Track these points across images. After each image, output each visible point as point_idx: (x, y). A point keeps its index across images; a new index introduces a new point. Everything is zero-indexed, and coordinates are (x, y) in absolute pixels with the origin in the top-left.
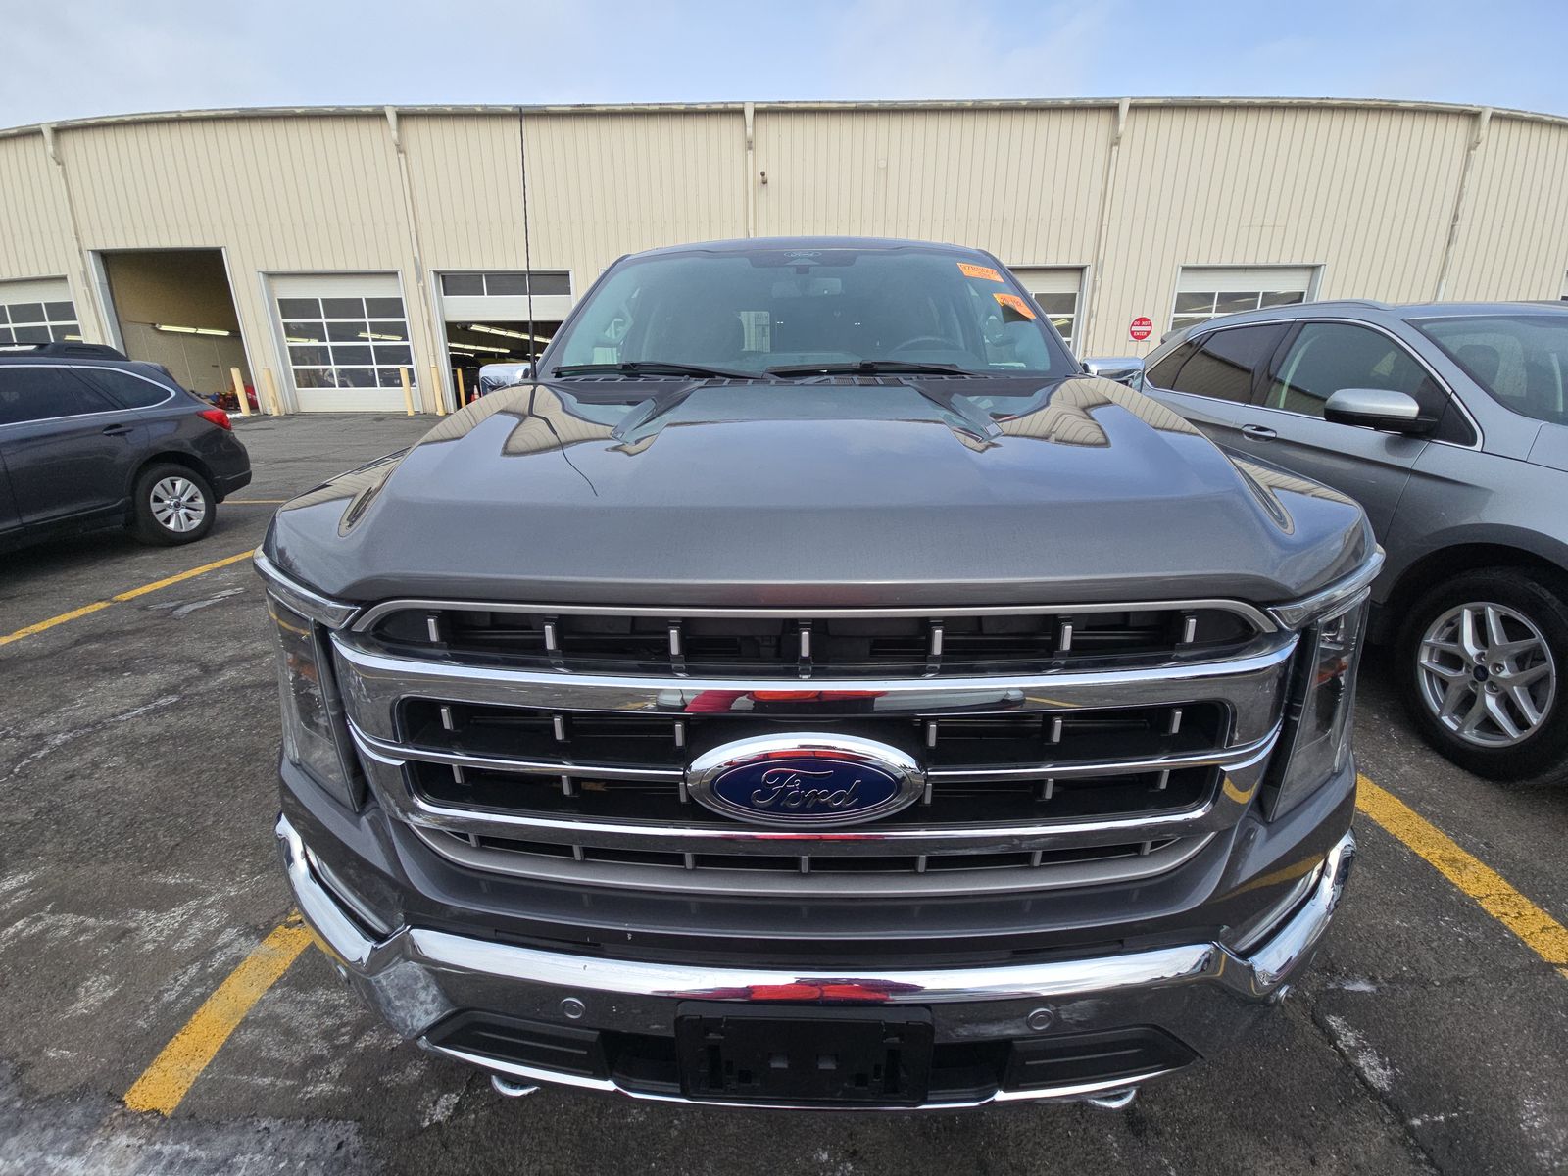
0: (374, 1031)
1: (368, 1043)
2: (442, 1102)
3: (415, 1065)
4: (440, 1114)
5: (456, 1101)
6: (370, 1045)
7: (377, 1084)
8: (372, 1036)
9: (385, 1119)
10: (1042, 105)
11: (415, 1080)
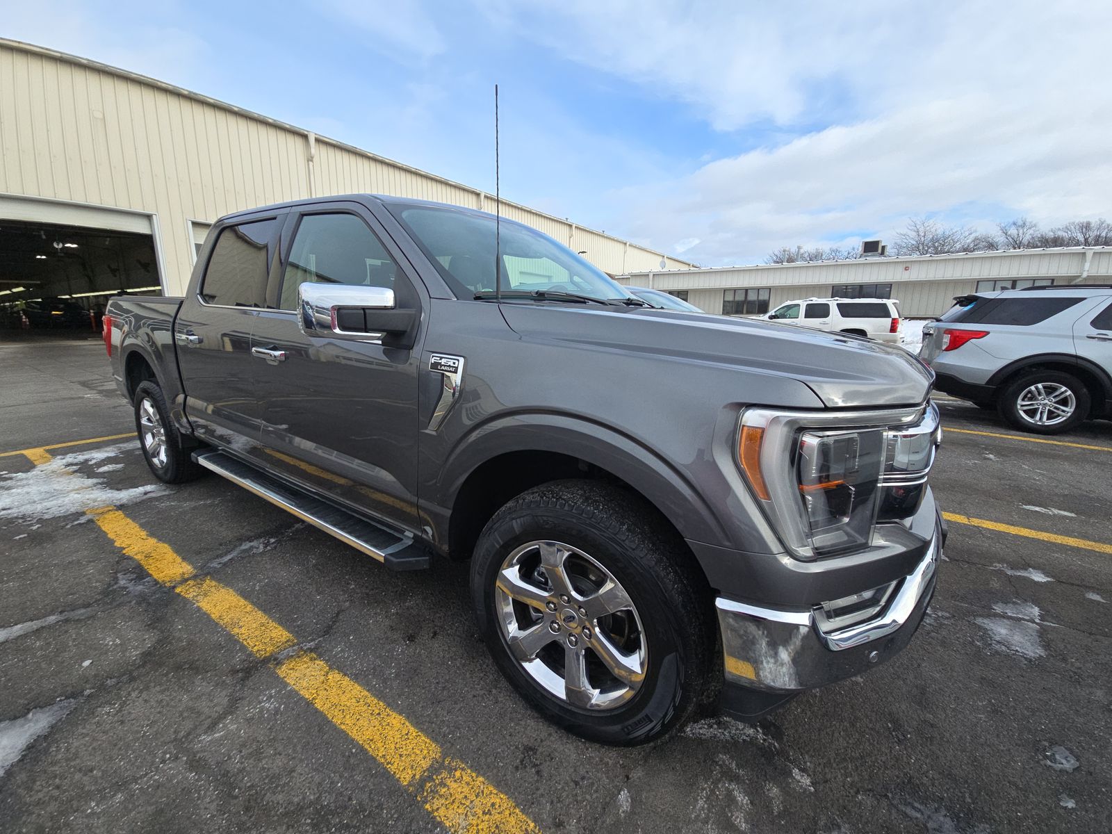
0: (732, 816)
1: (743, 820)
2: (798, 777)
3: (768, 790)
4: (806, 781)
5: (798, 770)
6: (745, 819)
7: (780, 816)
8: (737, 817)
9: (807, 814)
10: (251, 115)
11: (780, 791)
